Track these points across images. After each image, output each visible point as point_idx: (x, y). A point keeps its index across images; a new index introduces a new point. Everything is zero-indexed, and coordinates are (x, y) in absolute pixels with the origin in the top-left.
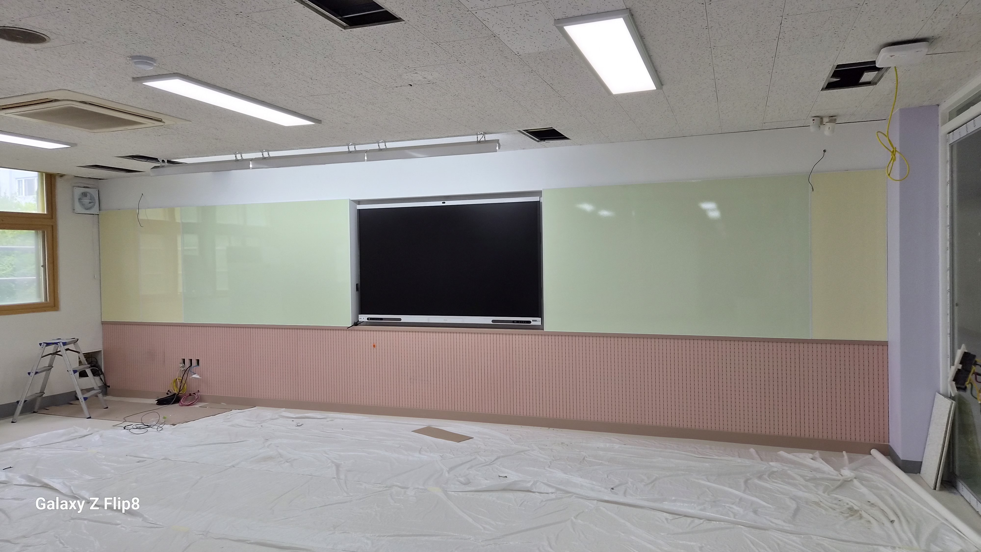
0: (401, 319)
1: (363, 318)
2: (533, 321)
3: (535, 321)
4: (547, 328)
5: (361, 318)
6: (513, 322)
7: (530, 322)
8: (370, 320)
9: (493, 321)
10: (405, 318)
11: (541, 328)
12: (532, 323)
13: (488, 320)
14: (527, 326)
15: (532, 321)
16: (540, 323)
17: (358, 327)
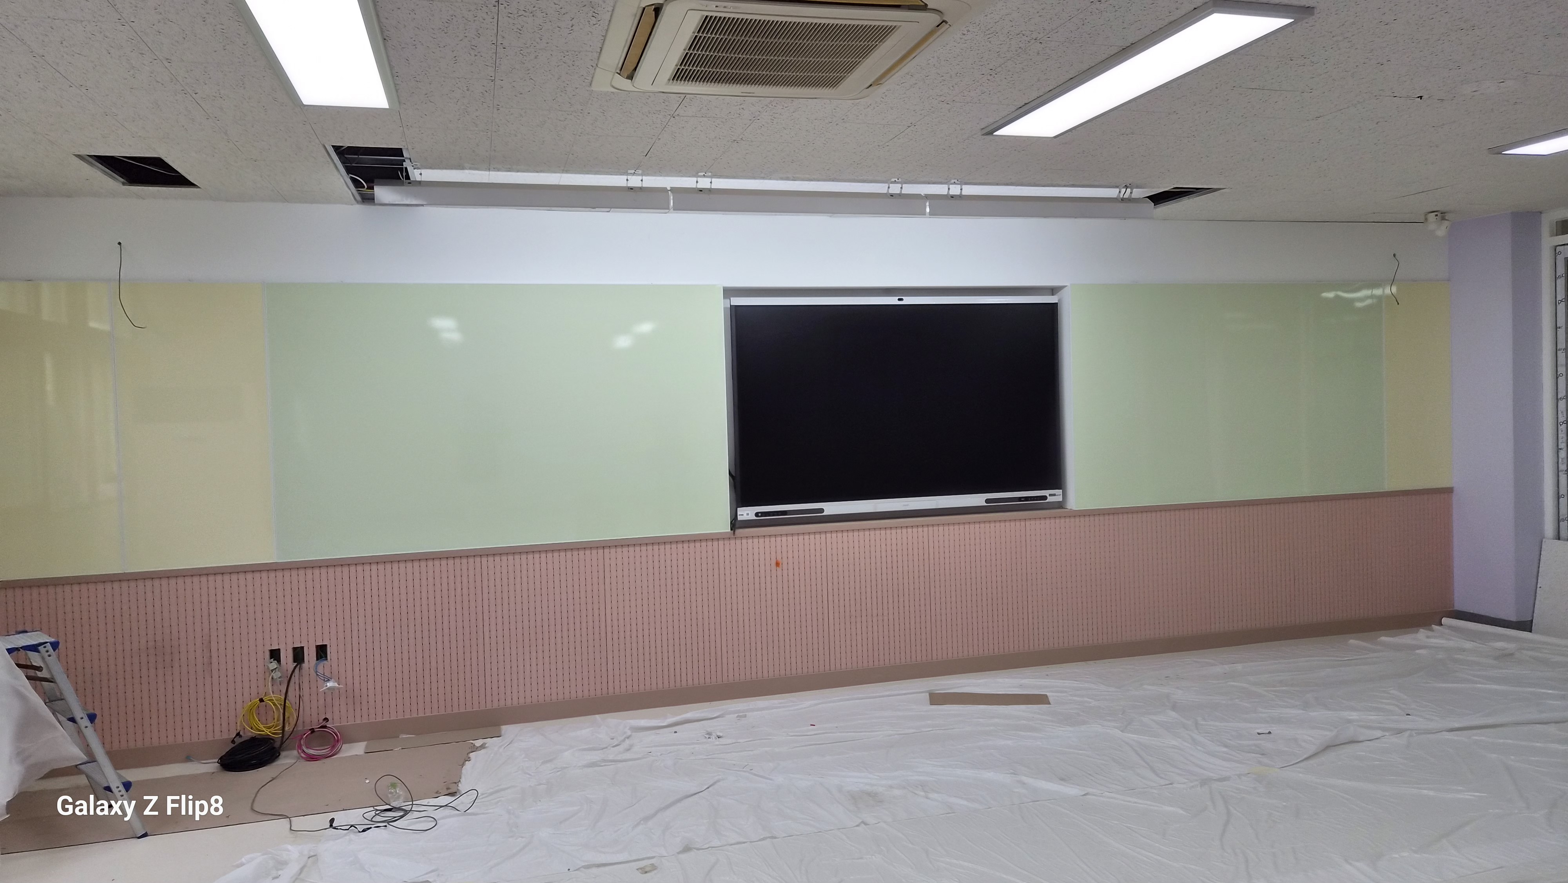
0: (823, 509)
1: (747, 513)
2: (1050, 495)
3: (1053, 496)
4: (1073, 504)
5: (743, 515)
6: (1020, 499)
7: (1045, 498)
8: (761, 516)
9: (987, 501)
10: (831, 508)
11: (1060, 505)
12: (1050, 499)
13: (978, 500)
14: (1038, 504)
15: (1048, 496)
16: (1060, 499)
17: (739, 532)
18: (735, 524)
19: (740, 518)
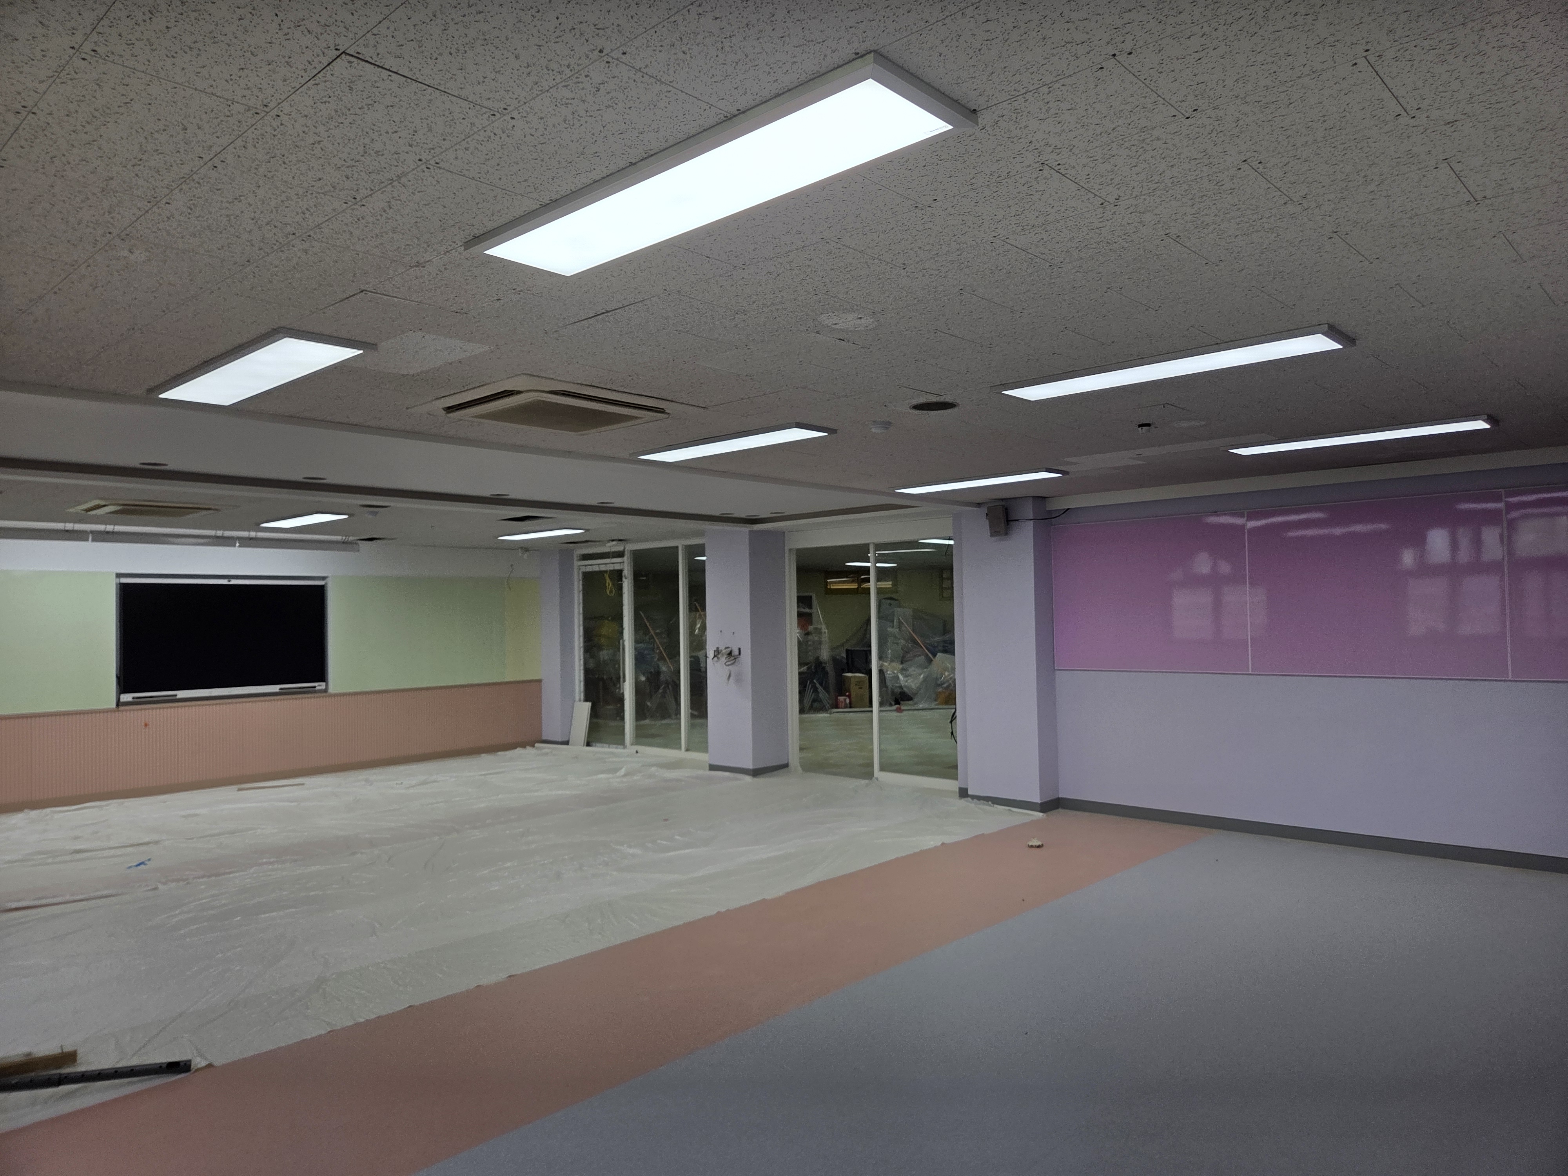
0: (176, 695)
1: (127, 697)
3: (320, 686)
4: (331, 690)
5: (124, 698)
6: (300, 688)
7: (315, 687)
8: (136, 699)
9: (281, 689)
10: (181, 694)
11: (326, 691)
12: (318, 687)
13: (275, 688)
14: (312, 691)
16: (324, 687)
17: (121, 708)
18: (119, 703)
19: (122, 700)
